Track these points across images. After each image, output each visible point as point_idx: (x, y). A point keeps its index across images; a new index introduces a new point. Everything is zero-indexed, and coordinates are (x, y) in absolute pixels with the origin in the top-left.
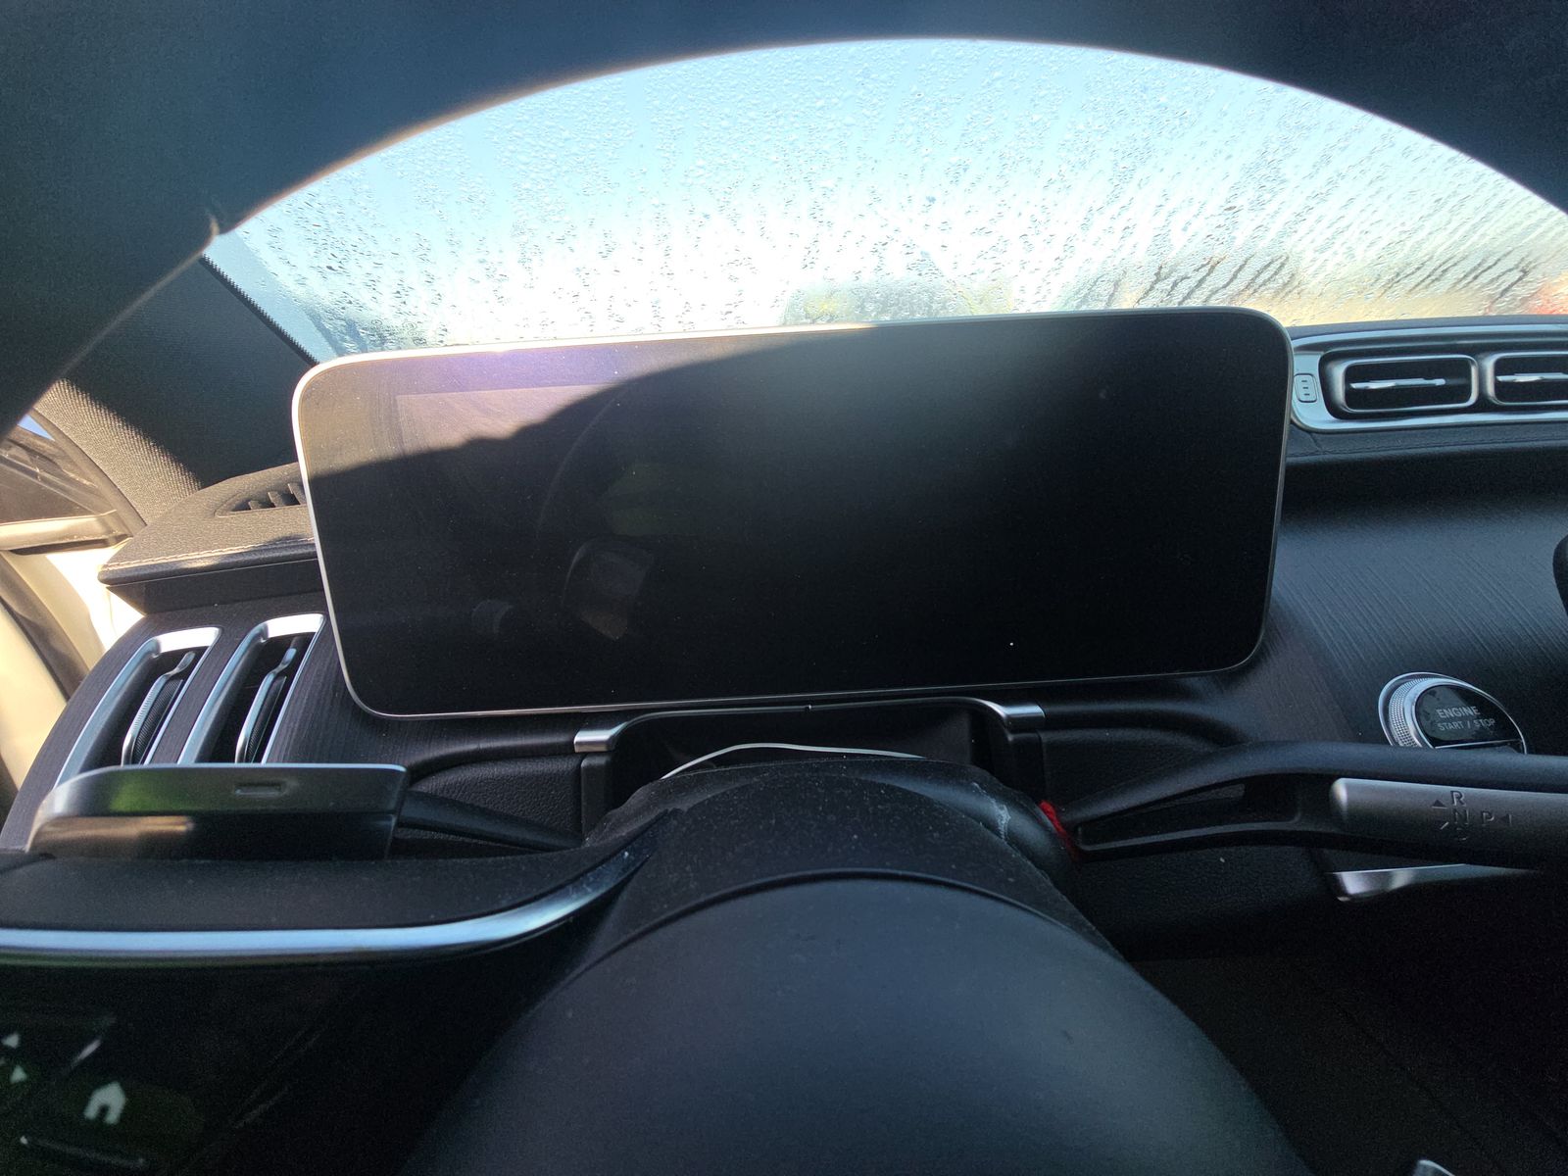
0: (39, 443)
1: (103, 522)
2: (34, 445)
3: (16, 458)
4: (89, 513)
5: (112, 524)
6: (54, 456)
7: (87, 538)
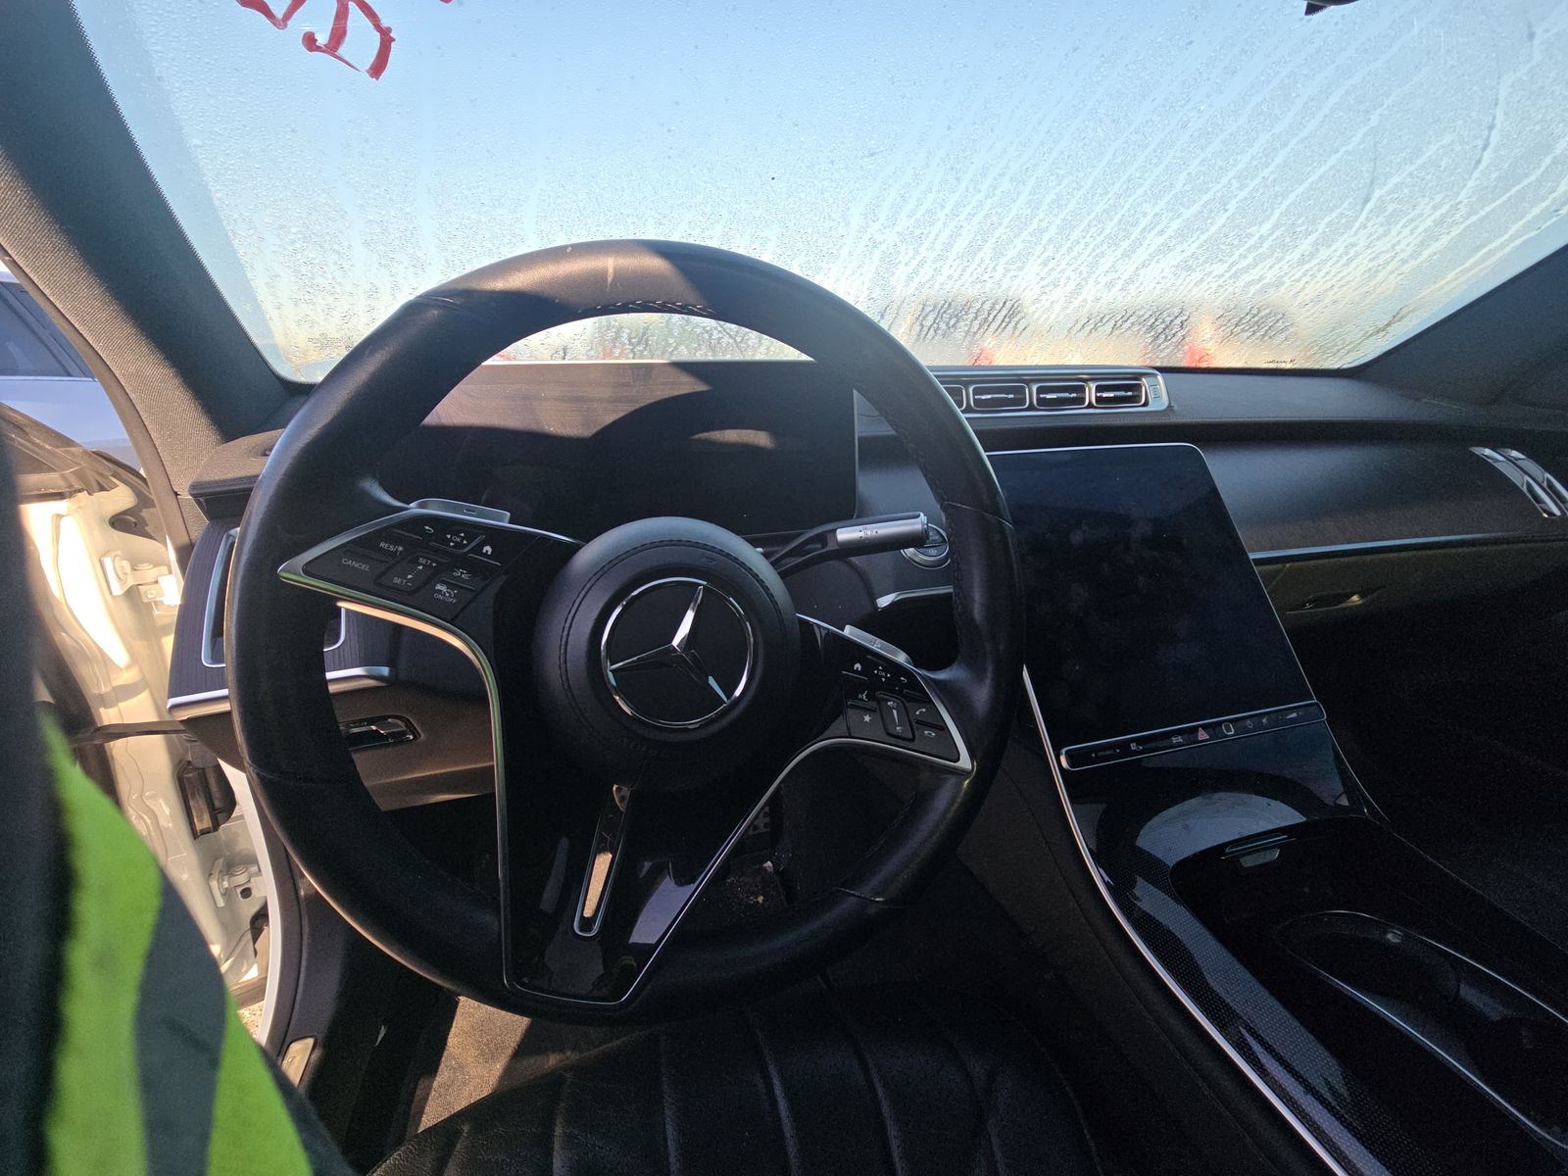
1: (63, 477)
4: (55, 471)
5: (73, 481)
6: (25, 425)
7: (54, 491)
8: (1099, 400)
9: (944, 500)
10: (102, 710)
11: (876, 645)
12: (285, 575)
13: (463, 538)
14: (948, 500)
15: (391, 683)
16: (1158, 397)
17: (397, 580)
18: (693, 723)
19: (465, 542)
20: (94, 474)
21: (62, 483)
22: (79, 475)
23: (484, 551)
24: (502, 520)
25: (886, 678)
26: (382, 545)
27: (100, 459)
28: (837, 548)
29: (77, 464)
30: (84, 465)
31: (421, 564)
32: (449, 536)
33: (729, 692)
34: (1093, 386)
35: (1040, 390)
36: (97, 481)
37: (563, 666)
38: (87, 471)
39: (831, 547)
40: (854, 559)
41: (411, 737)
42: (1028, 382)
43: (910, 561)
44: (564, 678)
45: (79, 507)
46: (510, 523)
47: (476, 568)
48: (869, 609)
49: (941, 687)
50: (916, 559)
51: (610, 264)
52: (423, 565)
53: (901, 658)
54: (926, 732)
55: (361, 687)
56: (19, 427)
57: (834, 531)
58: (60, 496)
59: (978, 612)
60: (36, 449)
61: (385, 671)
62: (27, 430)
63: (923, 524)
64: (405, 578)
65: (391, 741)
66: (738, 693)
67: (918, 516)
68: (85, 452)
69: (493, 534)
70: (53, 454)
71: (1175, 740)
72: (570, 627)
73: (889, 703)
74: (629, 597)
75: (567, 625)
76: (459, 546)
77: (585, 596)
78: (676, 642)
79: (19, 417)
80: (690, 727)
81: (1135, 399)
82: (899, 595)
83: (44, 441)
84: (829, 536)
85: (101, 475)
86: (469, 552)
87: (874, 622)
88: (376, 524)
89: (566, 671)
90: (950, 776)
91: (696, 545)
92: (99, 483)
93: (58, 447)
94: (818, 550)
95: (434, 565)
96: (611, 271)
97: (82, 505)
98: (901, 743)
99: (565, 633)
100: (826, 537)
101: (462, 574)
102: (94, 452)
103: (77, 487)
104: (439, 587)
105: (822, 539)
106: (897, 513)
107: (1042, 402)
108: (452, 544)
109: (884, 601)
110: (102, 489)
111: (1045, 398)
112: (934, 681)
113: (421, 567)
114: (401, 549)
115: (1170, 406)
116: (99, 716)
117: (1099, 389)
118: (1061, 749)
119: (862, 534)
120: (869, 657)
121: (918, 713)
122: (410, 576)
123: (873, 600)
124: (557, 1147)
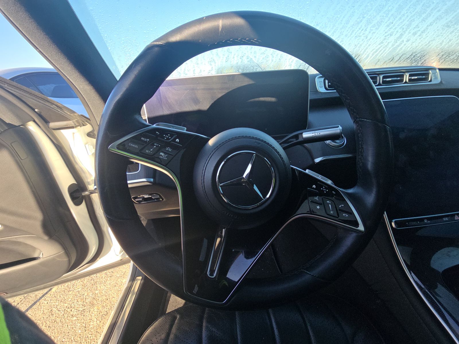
0: (58, 104)
1: (73, 122)
2: (57, 104)
3: (54, 107)
4: (71, 120)
5: (76, 123)
7: (71, 126)
8: (410, 80)
9: (357, 118)
10: (89, 186)
11: (320, 177)
12: (111, 149)
13: (169, 136)
14: (359, 118)
15: (154, 183)
16: (436, 78)
17: (147, 151)
18: (250, 207)
19: (170, 138)
20: (82, 121)
21: (73, 124)
22: (77, 121)
23: (176, 141)
24: (184, 130)
25: (326, 191)
26: (142, 138)
27: (82, 117)
28: (303, 140)
29: (77, 118)
30: (79, 119)
31: (155, 145)
32: (164, 135)
33: (265, 196)
34: (408, 74)
35: (384, 78)
36: (82, 123)
37: (203, 183)
38: (80, 120)
39: (300, 139)
40: (306, 145)
41: (161, 200)
42: (378, 74)
43: (328, 145)
44: (203, 188)
45: (79, 131)
46: (186, 131)
47: (174, 147)
48: (311, 163)
49: (349, 195)
50: (331, 144)
51: (220, 23)
52: (156, 146)
53: (329, 182)
54: (344, 214)
55: (145, 185)
56: (60, 108)
57: (302, 133)
58: (73, 127)
59: (370, 166)
60: (65, 114)
61: (152, 180)
62: (63, 109)
63: (340, 130)
64: (150, 151)
65: (156, 200)
66: (268, 196)
67: (338, 127)
68: (78, 115)
69: (180, 135)
70: (70, 115)
71: (444, 219)
72: (206, 169)
73: (327, 202)
74: (227, 158)
75: (204, 168)
76: (168, 139)
77: (211, 158)
78: (244, 176)
79: (60, 105)
80: (250, 208)
81: (426, 79)
82: (323, 158)
83: (68, 112)
84: (300, 136)
85: (83, 122)
86: (171, 141)
87: (315, 167)
88: (140, 131)
89: (204, 185)
90: (353, 233)
91: (253, 138)
92: (83, 124)
93: (71, 113)
94: (294, 141)
95: (159, 146)
96: (221, 26)
97: (79, 130)
98: (332, 218)
99: (204, 171)
100: (298, 136)
101: (169, 149)
102: (81, 115)
103: (77, 125)
104: (161, 154)
105: (297, 137)
106: (328, 126)
107: (384, 82)
108: (165, 138)
109: (317, 160)
110: (84, 125)
111: (386, 81)
112: (347, 193)
113: (155, 147)
114: (148, 140)
115: (441, 82)
116: (88, 187)
117: (410, 75)
118: (393, 220)
119: (313, 134)
120: (319, 183)
121: (340, 206)
122: (151, 150)
123: (313, 159)
124: (203, 330)
